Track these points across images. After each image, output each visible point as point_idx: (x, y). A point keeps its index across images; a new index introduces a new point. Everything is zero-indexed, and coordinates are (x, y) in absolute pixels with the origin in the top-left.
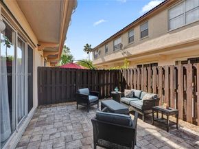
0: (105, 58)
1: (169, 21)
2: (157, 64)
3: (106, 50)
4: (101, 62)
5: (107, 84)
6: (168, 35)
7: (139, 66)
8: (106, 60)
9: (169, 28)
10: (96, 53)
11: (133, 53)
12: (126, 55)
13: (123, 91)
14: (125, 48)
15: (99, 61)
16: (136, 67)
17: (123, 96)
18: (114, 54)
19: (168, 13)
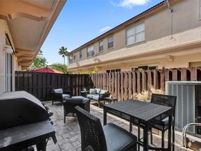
0: (79, 63)
1: (126, 38)
2: (120, 70)
3: (81, 56)
4: (76, 66)
5: (79, 86)
6: (125, 49)
7: (108, 71)
8: (81, 65)
9: (126, 43)
10: (71, 58)
11: (102, 60)
12: (97, 62)
13: (88, 90)
14: (97, 55)
15: (74, 65)
16: (105, 72)
17: (89, 93)
18: (87, 60)
19: (126, 32)
